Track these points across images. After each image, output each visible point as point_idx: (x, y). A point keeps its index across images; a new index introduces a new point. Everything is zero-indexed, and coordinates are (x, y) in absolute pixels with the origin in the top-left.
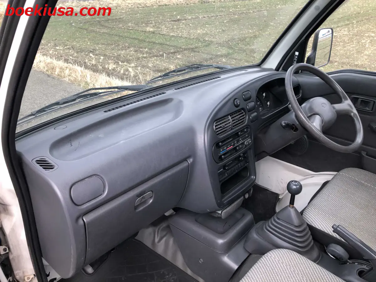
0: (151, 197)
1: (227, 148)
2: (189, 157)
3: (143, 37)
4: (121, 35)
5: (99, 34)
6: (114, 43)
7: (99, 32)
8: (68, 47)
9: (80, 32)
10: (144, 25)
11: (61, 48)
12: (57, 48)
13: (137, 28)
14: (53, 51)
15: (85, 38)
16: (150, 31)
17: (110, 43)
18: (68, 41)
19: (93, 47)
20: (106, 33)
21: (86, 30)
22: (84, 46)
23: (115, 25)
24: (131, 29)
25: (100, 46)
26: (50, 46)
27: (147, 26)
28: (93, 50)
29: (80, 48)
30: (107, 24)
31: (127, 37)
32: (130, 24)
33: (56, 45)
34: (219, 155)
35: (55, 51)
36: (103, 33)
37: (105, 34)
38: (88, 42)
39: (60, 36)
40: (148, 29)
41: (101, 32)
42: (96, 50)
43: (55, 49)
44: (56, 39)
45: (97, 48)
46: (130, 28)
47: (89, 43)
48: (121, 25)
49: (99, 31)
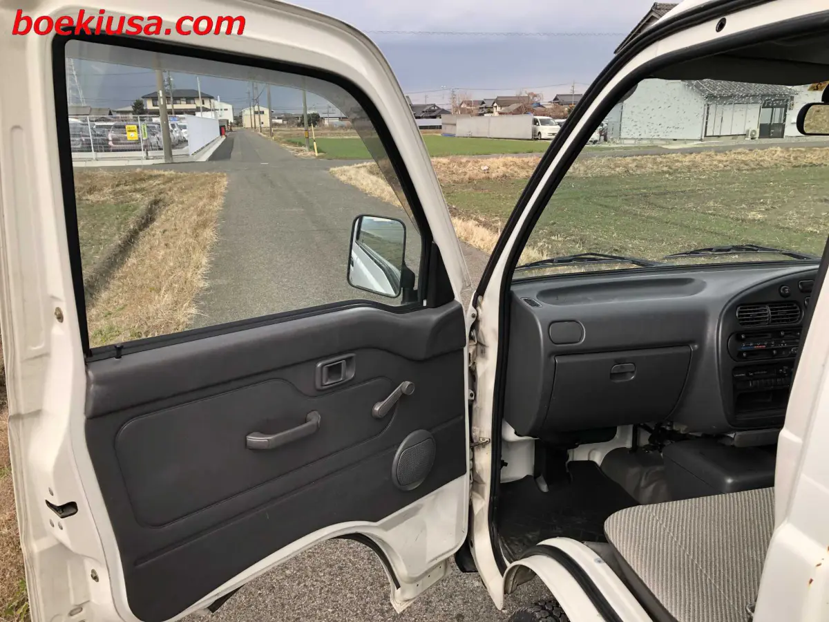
0: (633, 372)
1: (753, 346)
2: (693, 342)
3: (734, 232)
4: (685, 223)
5: (640, 220)
6: (667, 239)
7: (640, 215)
8: (573, 237)
9: (602, 213)
10: (744, 206)
11: (560, 239)
12: (553, 238)
13: (725, 212)
14: (545, 242)
15: (610, 224)
16: (754, 220)
17: (658, 238)
18: (575, 227)
19: (621, 243)
20: (654, 218)
21: (616, 209)
22: (605, 238)
23: (676, 204)
24: (711, 214)
25: (636, 242)
26: (542, 234)
27: (751, 209)
28: (622, 248)
29: (596, 242)
30: (661, 202)
31: (699, 229)
32: (711, 203)
33: (552, 234)
34: (739, 350)
35: (548, 243)
36: (648, 217)
37: (652, 220)
38: (613, 233)
39: (563, 217)
40: (752, 215)
41: (644, 216)
42: (626, 250)
43: (549, 239)
44: (554, 223)
45: (630, 246)
46: (710, 212)
47: (615, 235)
48: (691, 205)
49: (640, 212)
